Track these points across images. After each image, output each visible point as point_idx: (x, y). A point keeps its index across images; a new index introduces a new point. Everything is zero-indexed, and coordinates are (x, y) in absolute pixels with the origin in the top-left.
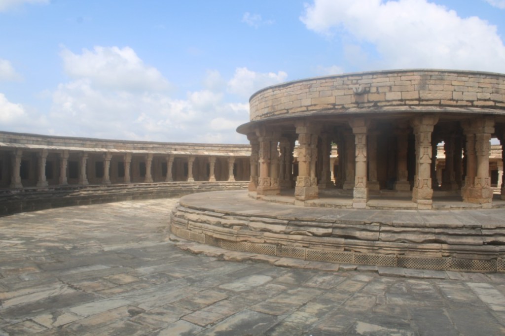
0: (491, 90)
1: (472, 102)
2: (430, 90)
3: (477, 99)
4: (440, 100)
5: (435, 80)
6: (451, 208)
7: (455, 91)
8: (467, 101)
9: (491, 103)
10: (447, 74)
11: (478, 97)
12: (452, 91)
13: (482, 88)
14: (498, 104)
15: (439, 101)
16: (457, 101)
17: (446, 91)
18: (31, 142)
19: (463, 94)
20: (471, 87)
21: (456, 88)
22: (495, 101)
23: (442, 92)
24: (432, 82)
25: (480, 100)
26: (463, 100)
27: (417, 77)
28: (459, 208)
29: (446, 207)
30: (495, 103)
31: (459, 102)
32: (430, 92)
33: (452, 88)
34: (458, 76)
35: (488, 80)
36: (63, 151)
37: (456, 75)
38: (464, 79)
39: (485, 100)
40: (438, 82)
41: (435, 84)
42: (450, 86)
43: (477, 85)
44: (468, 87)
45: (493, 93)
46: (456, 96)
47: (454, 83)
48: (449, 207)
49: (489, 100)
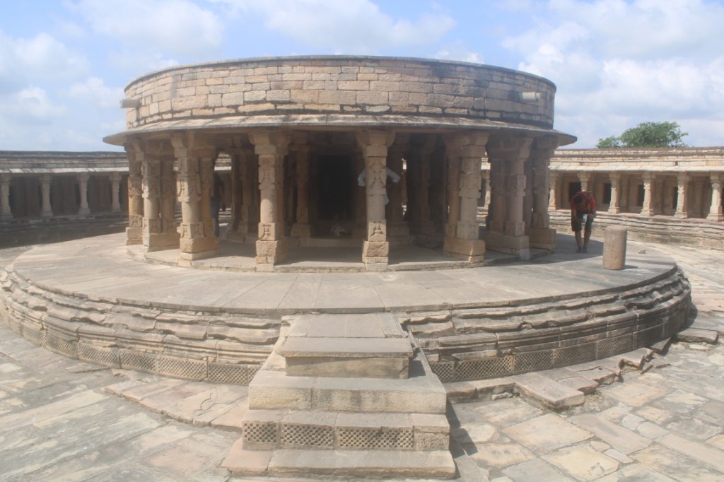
0: (267, 85)
1: (236, 107)
2: (181, 97)
3: (244, 101)
4: (192, 109)
5: (186, 81)
6: (211, 267)
7: (210, 93)
8: (228, 107)
9: (269, 106)
10: (199, 70)
11: (246, 99)
12: (207, 95)
13: (252, 84)
14: (279, 107)
15: (190, 111)
16: (214, 109)
17: (199, 95)
18: (63, 166)
19: (222, 97)
20: (233, 84)
21: (212, 89)
22: (275, 103)
23: (194, 97)
24: (183, 84)
25: (249, 103)
26: (222, 106)
27: (169, 79)
28: (221, 267)
29: (205, 266)
30: (276, 106)
31: (216, 109)
32: (181, 99)
33: (206, 89)
34: (214, 71)
35: (261, 70)
36: (112, 173)
37: (211, 69)
38: (222, 73)
39: (257, 102)
40: (189, 83)
41: (186, 87)
42: (205, 87)
43: (242, 80)
44: (229, 85)
45: (270, 89)
46: (213, 101)
47: (209, 82)
48: (209, 265)
49: (264, 101)
